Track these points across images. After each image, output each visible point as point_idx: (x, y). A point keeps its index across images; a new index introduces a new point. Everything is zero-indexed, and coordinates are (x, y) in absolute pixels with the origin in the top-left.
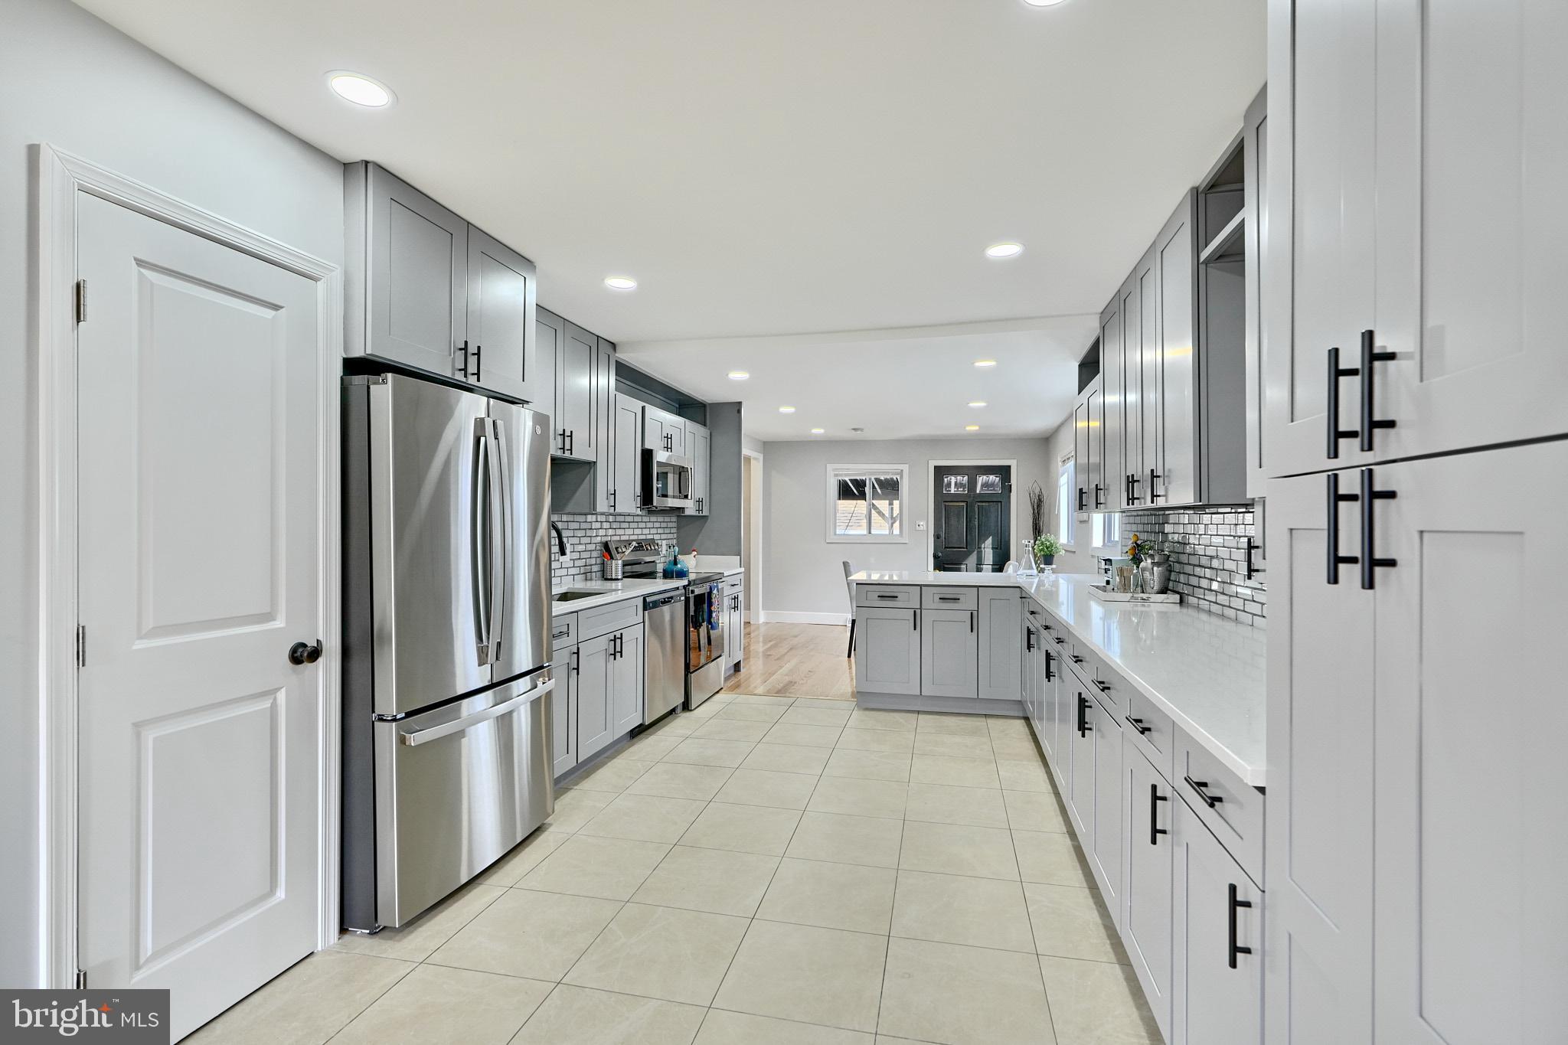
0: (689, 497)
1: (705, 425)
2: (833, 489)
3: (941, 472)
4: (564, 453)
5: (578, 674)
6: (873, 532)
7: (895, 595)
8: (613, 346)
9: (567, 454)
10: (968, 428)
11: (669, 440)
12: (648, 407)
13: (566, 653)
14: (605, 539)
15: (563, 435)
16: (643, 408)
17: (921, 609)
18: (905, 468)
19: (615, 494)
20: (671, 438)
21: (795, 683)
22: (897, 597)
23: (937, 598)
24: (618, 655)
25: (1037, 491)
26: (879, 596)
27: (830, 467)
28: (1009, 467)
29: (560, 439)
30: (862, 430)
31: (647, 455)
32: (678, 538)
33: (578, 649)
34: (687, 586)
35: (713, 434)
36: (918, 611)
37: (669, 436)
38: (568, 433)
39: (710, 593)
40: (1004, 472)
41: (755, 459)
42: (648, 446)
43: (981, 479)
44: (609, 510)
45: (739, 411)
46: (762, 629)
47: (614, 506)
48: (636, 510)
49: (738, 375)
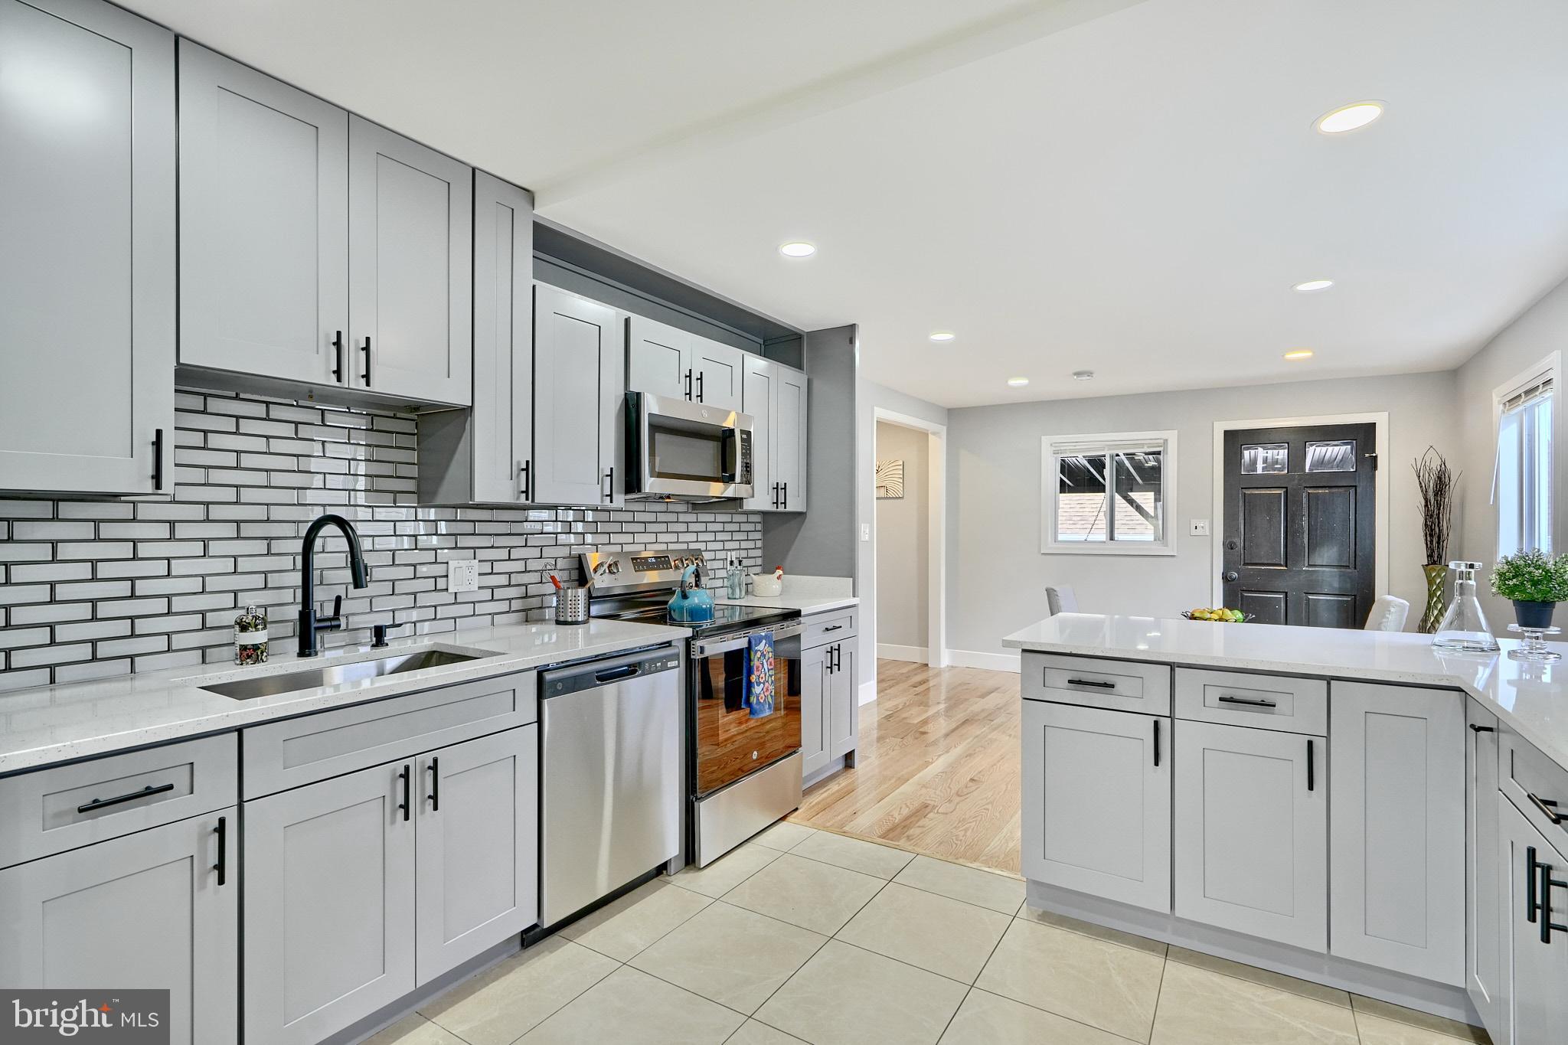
1: (799, 366)
2: (1052, 476)
3: (1235, 441)
4: (339, 380)
6: (1117, 536)
7: (1109, 680)
8: (529, 196)
9: (355, 384)
10: (1290, 356)
11: (696, 381)
12: (635, 318)
15: (338, 343)
16: (627, 321)
17: (1172, 717)
18: (1172, 436)
19: (530, 469)
20: (701, 379)
21: (934, 807)
22: (1113, 686)
23: (1213, 696)
25: (1435, 465)
26: (1070, 682)
27: (1046, 440)
28: (1372, 427)
29: (325, 352)
30: (1090, 374)
31: (632, 405)
32: (764, 548)
34: (690, 638)
35: (816, 384)
36: (1165, 724)
37: (696, 376)
38: (359, 341)
40: (1363, 436)
41: (934, 434)
42: (634, 388)
43: (1315, 452)
44: (518, 498)
45: (852, 341)
46: (946, 678)
47: (529, 492)
48: (602, 501)
49: (798, 250)
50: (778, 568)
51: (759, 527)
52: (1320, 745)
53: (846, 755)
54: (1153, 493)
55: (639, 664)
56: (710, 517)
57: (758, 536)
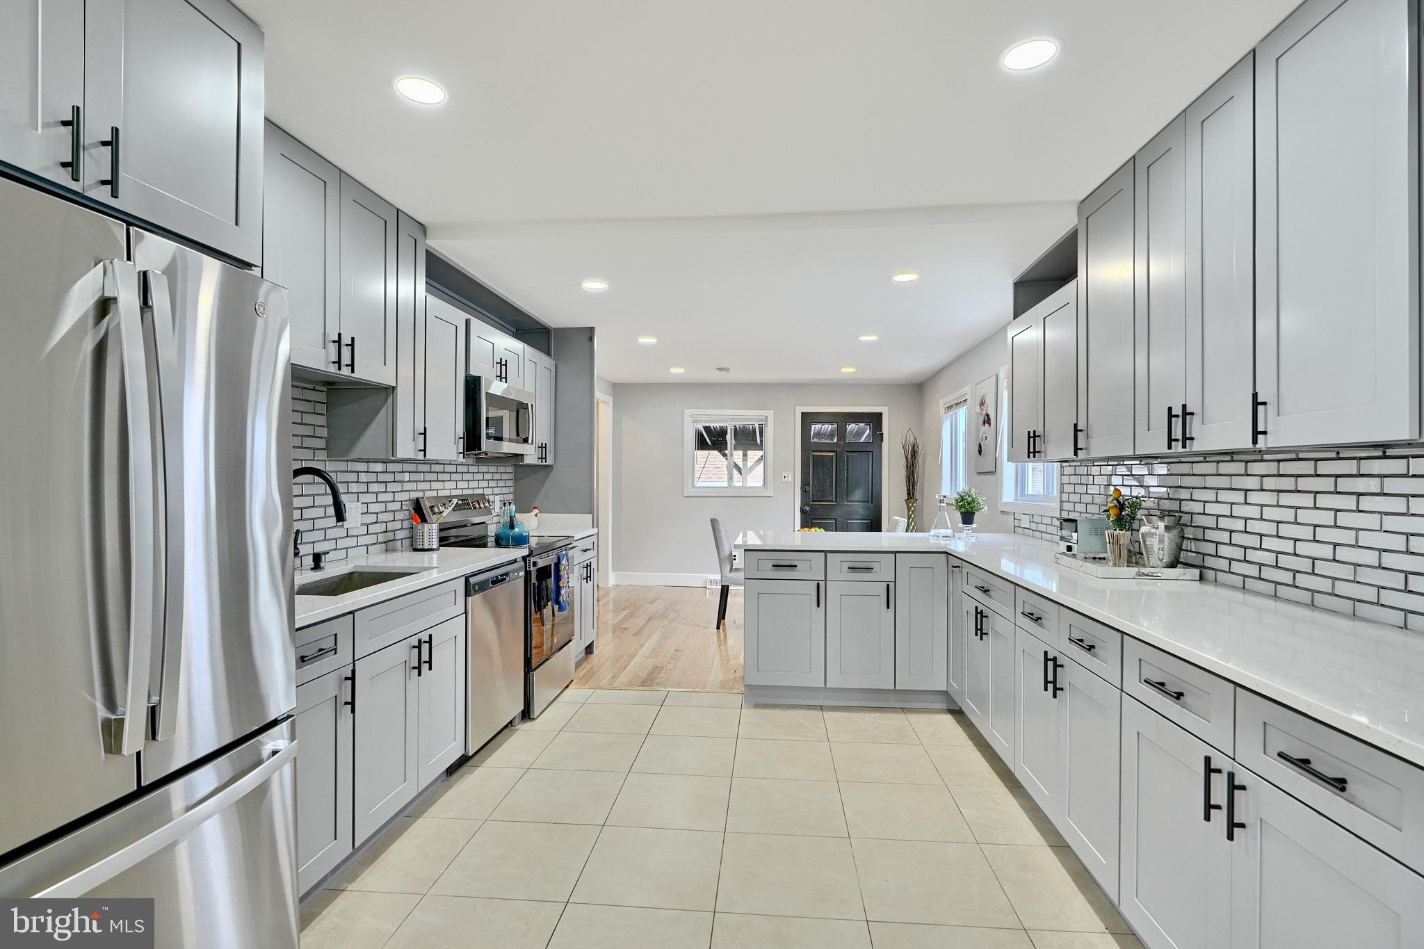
0: (530, 441)
1: (549, 354)
2: (691, 440)
3: (807, 419)
4: (340, 369)
5: (353, 711)
6: (735, 484)
7: (793, 563)
8: (423, 228)
9: (346, 371)
10: (844, 370)
11: (504, 367)
12: (475, 322)
13: (332, 680)
14: (414, 495)
15: (339, 342)
16: (468, 322)
17: (826, 580)
18: (770, 414)
19: (425, 434)
20: (506, 365)
21: (663, 667)
22: (796, 566)
23: (846, 565)
24: (425, 667)
25: (912, 440)
26: (773, 566)
27: (688, 412)
28: (881, 415)
29: (333, 348)
30: (727, 370)
31: (473, 386)
32: (515, 493)
33: (353, 672)
34: (528, 556)
35: (559, 366)
36: (822, 584)
37: (504, 363)
38: (346, 340)
39: (558, 564)
40: (875, 420)
41: (603, 402)
42: (474, 372)
43: (851, 429)
44: (417, 455)
45: (591, 339)
46: (612, 595)
47: (425, 451)
48: (458, 457)
49: (594, 286)
50: (535, 508)
51: (512, 476)
52: (892, 585)
53: (586, 648)
54: (741, 452)
55: (507, 574)
56: (493, 469)
57: (510, 483)
